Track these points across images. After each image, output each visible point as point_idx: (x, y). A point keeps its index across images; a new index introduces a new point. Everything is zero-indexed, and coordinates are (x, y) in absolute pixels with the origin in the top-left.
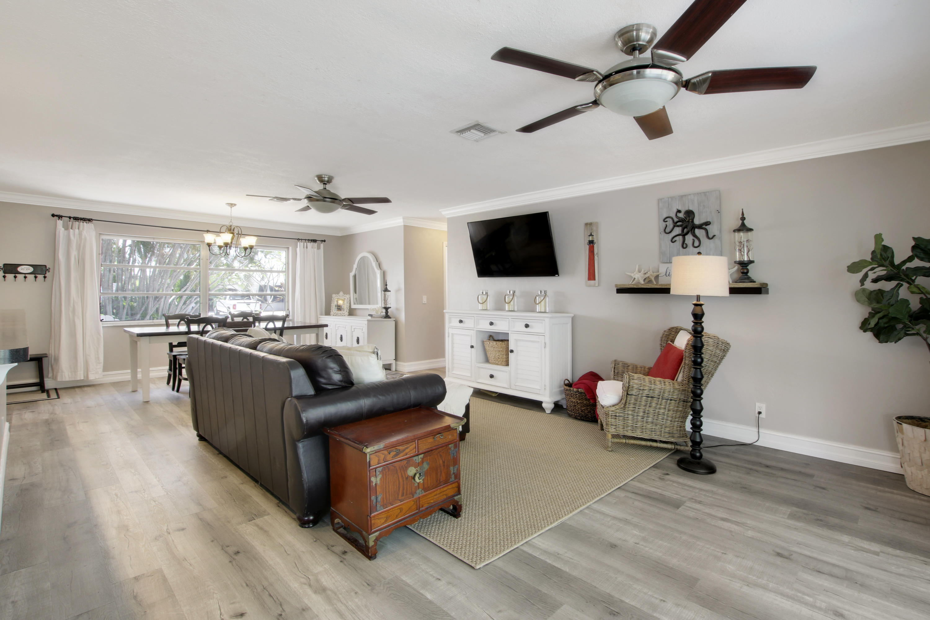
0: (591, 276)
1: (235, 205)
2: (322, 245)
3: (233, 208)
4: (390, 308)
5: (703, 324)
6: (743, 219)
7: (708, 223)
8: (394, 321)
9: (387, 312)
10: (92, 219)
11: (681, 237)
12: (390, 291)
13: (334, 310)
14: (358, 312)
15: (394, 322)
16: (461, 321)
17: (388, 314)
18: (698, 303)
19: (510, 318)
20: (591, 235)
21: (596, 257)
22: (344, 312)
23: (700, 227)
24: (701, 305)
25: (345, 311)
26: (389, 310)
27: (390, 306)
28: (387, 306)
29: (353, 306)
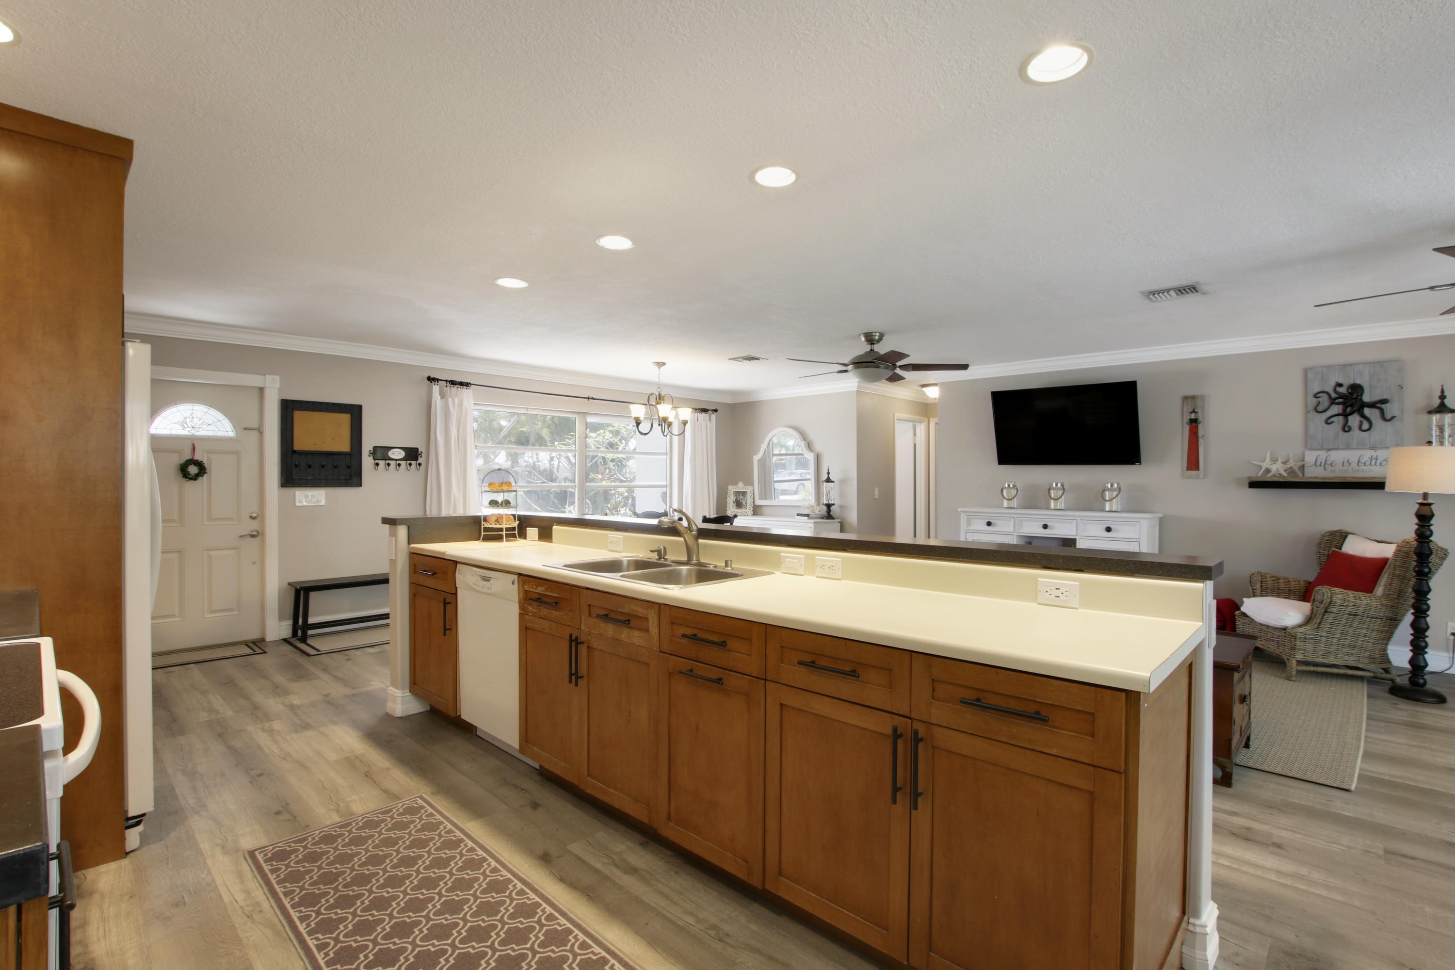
0: (1193, 463)
1: (664, 364)
2: (714, 416)
3: (661, 368)
4: (834, 504)
5: (1431, 528)
6: (1442, 397)
7: (1384, 401)
8: (839, 522)
9: (829, 511)
10: (470, 384)
11: (1341, 418)
12: (833, 482)
13: (731, 508)
14: (765, 510)
15: (839, 524)
16: (989, 524)
17: (831, 513)
18: (1425, 502)
19: (1078, 519)
20: (1194, 411)
21: (1201, 441)
22: (746, 511)
23: (1372, 405)
24: (1430, 505)
25: (748, 509)
26: (832, 508)
27: (832, 502)
28: (831, 502)
29: (759, 502)
